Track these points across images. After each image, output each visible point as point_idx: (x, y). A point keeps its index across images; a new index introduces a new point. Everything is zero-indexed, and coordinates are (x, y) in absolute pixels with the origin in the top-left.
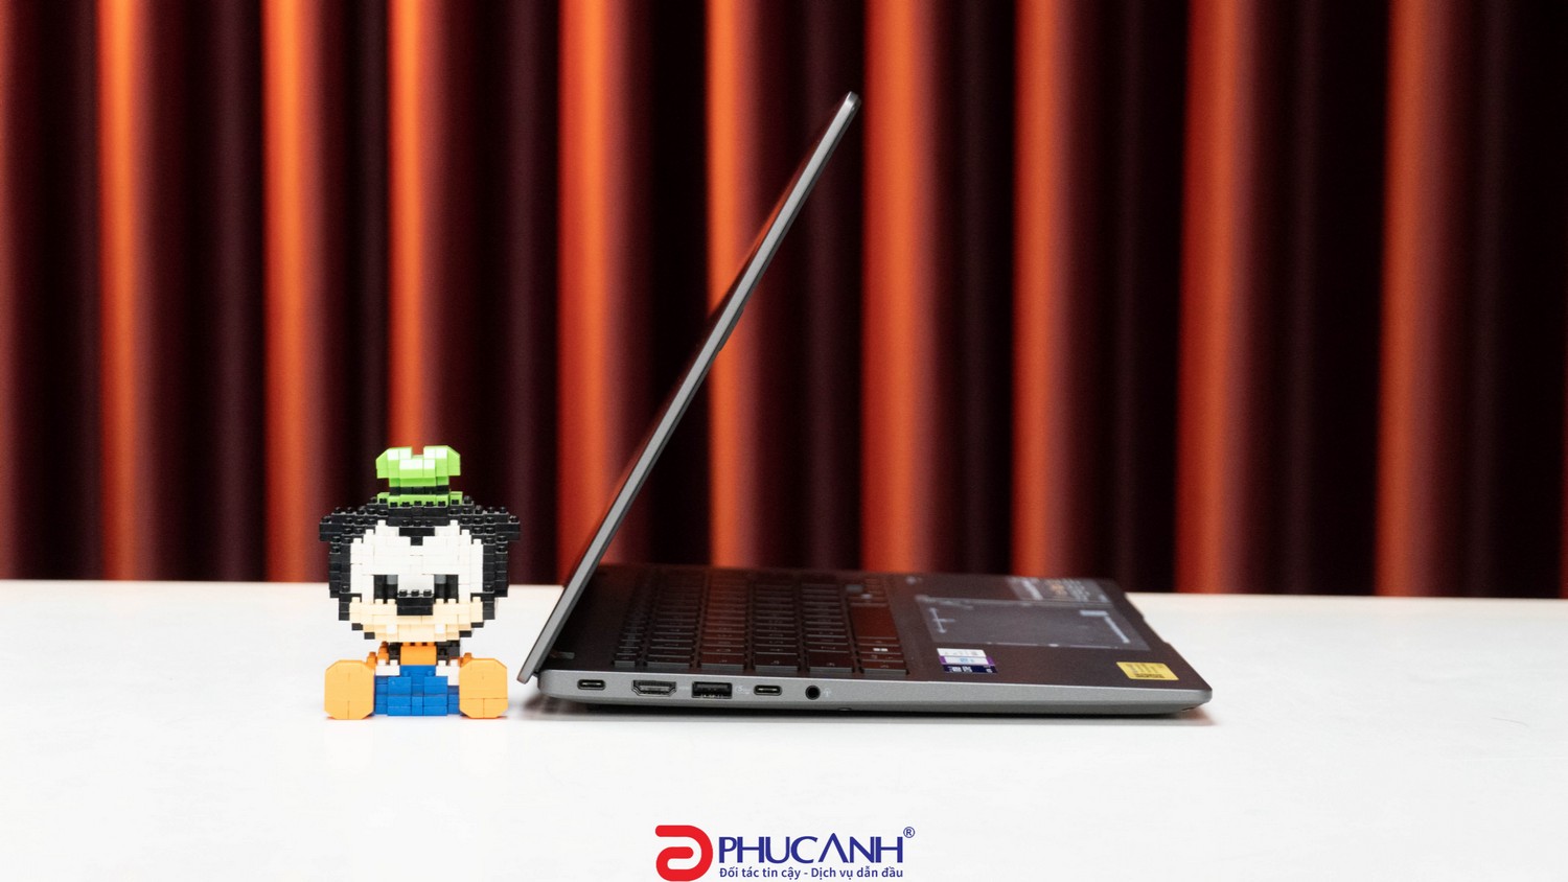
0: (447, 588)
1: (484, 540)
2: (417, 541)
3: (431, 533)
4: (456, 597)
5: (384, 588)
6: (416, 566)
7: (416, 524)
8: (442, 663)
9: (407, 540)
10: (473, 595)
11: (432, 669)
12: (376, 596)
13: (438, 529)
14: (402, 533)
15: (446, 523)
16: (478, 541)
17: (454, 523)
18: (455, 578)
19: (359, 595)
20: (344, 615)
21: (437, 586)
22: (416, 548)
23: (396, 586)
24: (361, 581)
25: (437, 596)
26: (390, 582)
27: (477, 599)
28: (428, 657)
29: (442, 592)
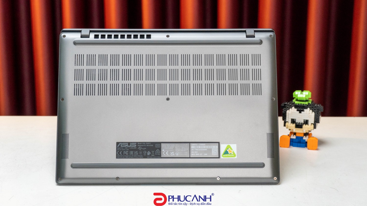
0: (306, 122)
1: (315, 112)
2: (300, 112)
3: (303, 111)
4: (308, 124)
5: (293, 121)
6: (300, 117)
7: (300, 108)
8: (305, 137)
9: (298, 112)
10: (312, 124)
11: (302, 138)
12: (291, 123)
13: (305, 110)
14: (297, 110)
15: (307, 109)
16: (313, 113)
17: (309, 108)
18: (308, 120)
19: (288, 122)
20: (285, 125)
21: (304, 122)
22: (300, 114)
23: (295, 121)
24: (288, 119)
25: (304, 124)
26: (294, 120)
27: (312, 125)
28: (302, 135)
29: (305, 123)
